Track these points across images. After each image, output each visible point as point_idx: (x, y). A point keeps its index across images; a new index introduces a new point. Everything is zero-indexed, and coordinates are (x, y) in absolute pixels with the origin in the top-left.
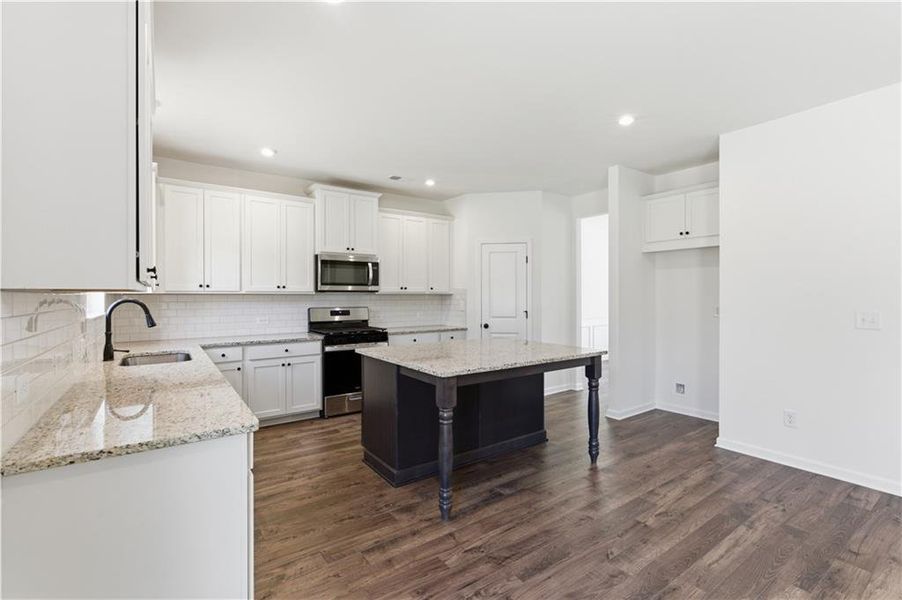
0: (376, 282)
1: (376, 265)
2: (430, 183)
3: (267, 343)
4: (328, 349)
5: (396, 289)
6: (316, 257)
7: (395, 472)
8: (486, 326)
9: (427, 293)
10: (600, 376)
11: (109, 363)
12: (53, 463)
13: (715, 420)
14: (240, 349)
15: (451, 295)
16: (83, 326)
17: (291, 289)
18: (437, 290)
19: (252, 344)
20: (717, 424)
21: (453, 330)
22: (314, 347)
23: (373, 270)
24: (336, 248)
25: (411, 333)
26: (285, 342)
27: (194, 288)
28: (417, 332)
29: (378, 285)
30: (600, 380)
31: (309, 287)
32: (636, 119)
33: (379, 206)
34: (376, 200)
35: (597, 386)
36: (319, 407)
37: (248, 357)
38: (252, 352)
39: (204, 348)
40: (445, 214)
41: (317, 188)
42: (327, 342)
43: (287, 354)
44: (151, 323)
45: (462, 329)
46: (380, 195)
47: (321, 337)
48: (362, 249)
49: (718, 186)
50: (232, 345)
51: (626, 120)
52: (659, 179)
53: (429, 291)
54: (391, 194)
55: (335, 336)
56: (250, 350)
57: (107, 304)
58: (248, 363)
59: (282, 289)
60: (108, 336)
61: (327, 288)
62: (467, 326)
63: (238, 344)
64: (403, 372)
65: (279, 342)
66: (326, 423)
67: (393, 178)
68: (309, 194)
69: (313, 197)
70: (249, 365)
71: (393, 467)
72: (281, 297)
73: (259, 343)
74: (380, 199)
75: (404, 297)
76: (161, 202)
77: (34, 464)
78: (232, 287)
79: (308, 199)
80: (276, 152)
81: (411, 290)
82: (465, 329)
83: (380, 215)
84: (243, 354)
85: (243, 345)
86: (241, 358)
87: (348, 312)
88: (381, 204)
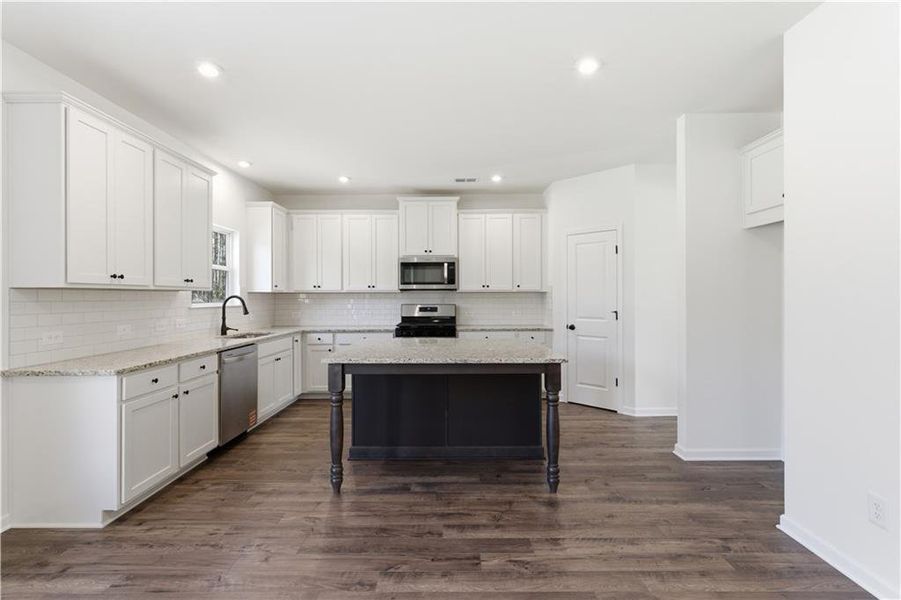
0: (452, 280)
1: (452, 265)
2: (496, 179)
3: (349, 332)
5: (478, 287)
6: (399, 260)
8: (572, 328)
9: (514, 290)
11: (224, 336)
14: (331, 335)
15: (546, 293)
17: (379, 288)
18: (525, 287)
19: (339, 332)
21: (533, 330)
23: (449, 270)
24: (416, 254)
25: (482, 330)
26: (363, 332)
27: (309, 288)
28: (489, 330)
29: (454, 283)
31: (396, 287)
33: (460, 209)
34: (455, 204)
35: (555, 400)
37: (336, 342)
38: (340, 338)
41: (402, 201)
45: (547, 330)
46: (457, 198)
47: (394, 329)
48: (441, 251)
50: (325, 332)
51: (588, 67)
53: (516, 289)
54: (465, 196)
56: (338, 335)
58: (337, 346)
59: (371, 288)
60: (224, 319)
61: (407, 287)
62: (554, 327)
63: (329, 331)
65: (358, 331)
67: (457, 180)
68: (395, 206)
69: (398, 209)
72: (373, 294)
73: (344, 331)
74: (457, 202)
75: (486, 294)
79: (394, 211)
81: (493, 287)
82: (551, 330)
83: (462, 216)
84: (334, 340)
85: (334, 332)
86: (331, 342)
87: (435, 310)
88: (460, 205)
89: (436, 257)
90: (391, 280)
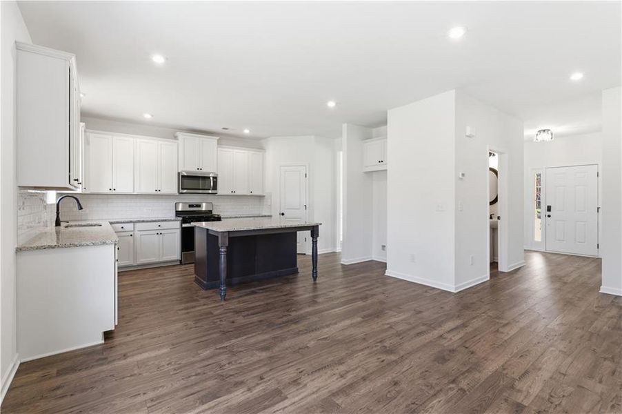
0: (215, 187)
1: (215, 178)
2: (247, 131)
3: (147, 222)
4: (184, 225)
5: (228, 192)
6: (179, 173)
7: (205, 282)
8: (283, 214)
10: (318, 236)
11: (58, 227)
12: (38, 248)
13: (385, 261)
14: (132, 224)
15: (264, 196)
16: (45, 207)
17: (163, 192)
18: (255, 193)
19: (139, 222)
20: (386, 263)
21: (263, 216)
22: (177, 224)
23: (213, 182)
24: (191, 168)
25: (236, 217)
26: (159, 221)
27: (106, 190)
28: (239, 217)
29: (216, 189)
30: (318, 239)
31: (175, 191)
32: (337, 104)
33: (218, 144)
34: (216, 141)
35: (316, 241)
36: (179, 258)
37: (136, 229)
38: (139, 226)
39: (111, 223)
40: (261, 148)
41: (180, 135)
42: (184, 221)
43: (159, 228)
44: (81, 208)
45: (269, 216)
46: (218, 138)
47: (181, 219)
48: (208, 169)
49: (386, 138)
50: (128, 222)
51: (331, 104)
52: (374, 130)
53: (249, 194)
54: (225, 138)
55: (189, 218)
56: (138, 224)
57: (57, 198)
58: (136, 232)
59: (158, 192)
60: (58, 213)
61: (185, 191)
62: (272, 214)
63: (131, 222)
64: (210, 233)
65: (155, 221)
66: (183, 267)
67: (224, 129)
68: (176, 138)
69: (177, 139)
70: (137, 234)
71: (205, 280)
72: (157, 196)
73: (143, 221)
74: (218, 140)
75: (234, 197)
76: (87, 142)
77: (31, 248)
78: (129, 190)
79: (174, 141)
80: (152, 116)
81: (238, 193)
82: (270, 216)
83: (219, 149)
84: (134, 227)
85: (134, 222)
86: (132, 229)
87: (199, 206)
88: (219, 143)
89: (205, 173)
90: (172, 187)
